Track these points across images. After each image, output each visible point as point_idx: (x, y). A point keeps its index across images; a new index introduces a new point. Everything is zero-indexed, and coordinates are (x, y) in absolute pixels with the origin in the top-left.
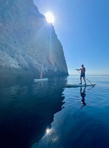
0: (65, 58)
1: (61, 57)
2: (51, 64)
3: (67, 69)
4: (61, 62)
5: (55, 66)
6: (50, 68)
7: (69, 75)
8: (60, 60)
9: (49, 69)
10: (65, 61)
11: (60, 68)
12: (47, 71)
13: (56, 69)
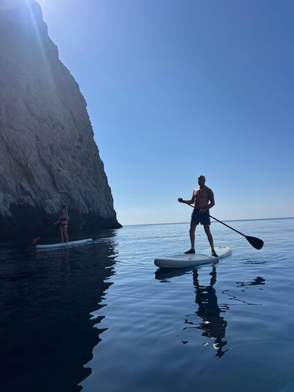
0: (98, 151)
1: (79, 147)
2: (29, 177)
3: (110, 199)
4: (80, 166)
5: (50, 189)
6: (26, 199)
7: (120, 226)
8: (74, 158)
9: (22, 201)
10: (102, 164)
11: (76, 195)
12: (9, 214)
13: (57, 200)
